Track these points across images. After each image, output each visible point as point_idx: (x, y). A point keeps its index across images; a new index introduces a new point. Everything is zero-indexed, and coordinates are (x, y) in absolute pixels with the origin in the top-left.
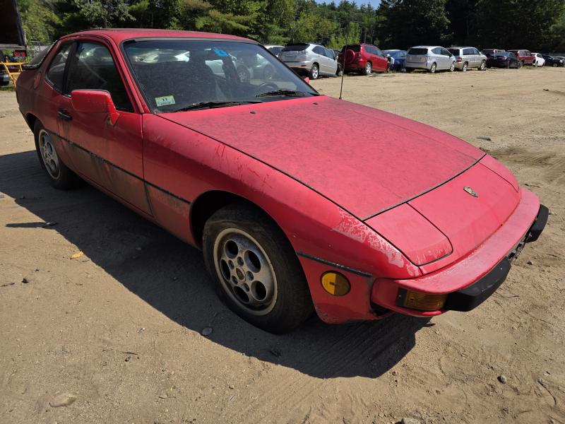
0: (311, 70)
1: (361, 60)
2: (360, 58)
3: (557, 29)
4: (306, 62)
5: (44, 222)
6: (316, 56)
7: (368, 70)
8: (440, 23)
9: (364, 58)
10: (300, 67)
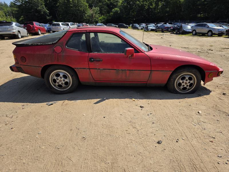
0: (18, 34)
1: (36, 29)
2: (35, 28)
3: (87, 15)
4: (14, 31)
5: (100, 99)
6: (18, 28)
7: (40, 33)
8: (45, 12)
9: (36, 27)
10: (12, 33)
